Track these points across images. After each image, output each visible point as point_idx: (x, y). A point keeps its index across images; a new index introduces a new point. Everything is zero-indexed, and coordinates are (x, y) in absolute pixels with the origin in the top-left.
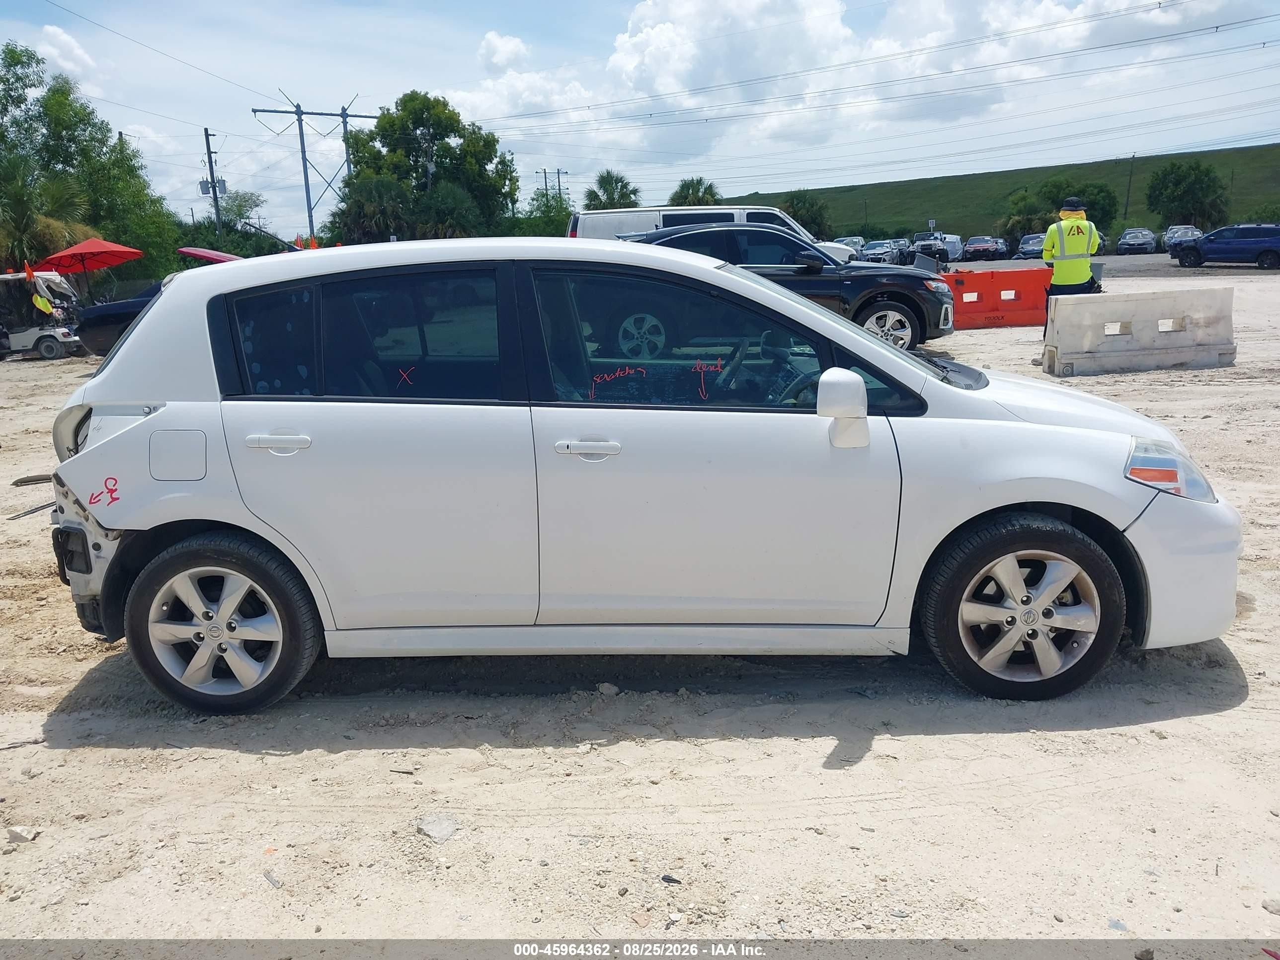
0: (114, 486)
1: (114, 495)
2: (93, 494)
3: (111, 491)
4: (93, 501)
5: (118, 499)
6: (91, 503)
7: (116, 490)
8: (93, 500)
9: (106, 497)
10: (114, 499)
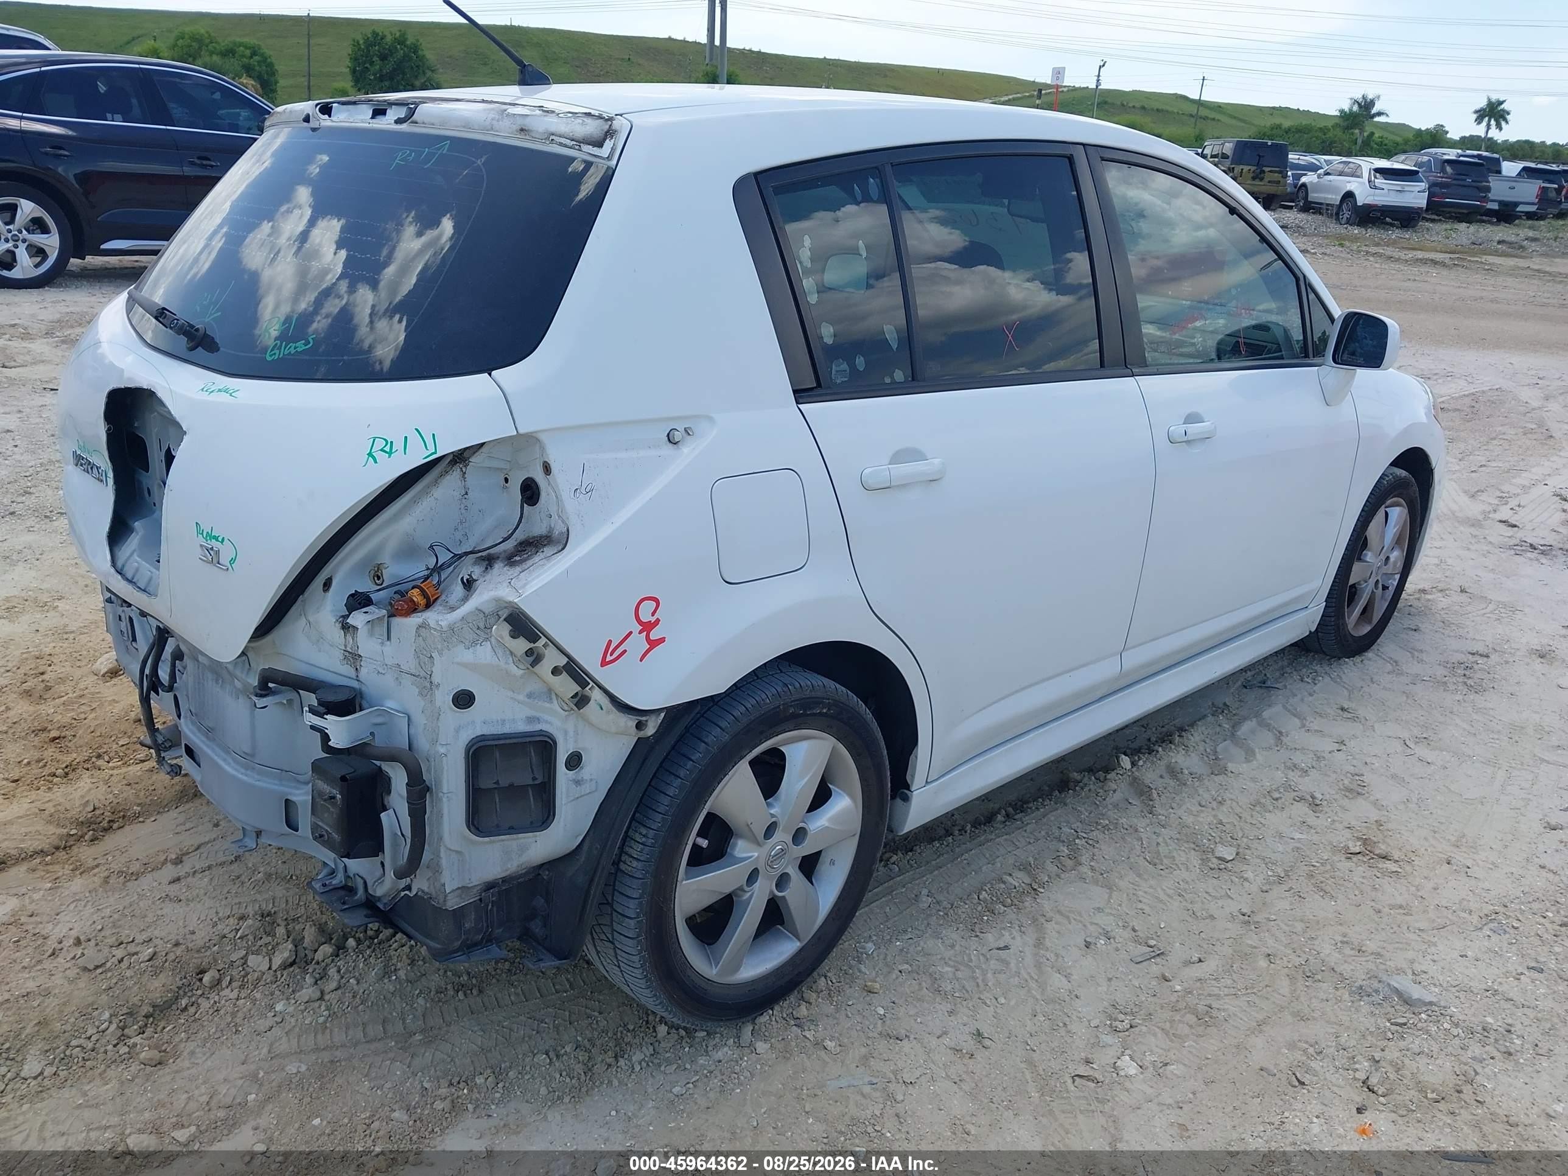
0: (653, 614)
1: (654, 635)
2: (610, 642)
3: (647, 627)
4: (609, 658)
5: (662, 640)
6: (604, 663)
7: (658, 621)
8: (610, 655)
9: (638, 643)
10: (653, 644)
